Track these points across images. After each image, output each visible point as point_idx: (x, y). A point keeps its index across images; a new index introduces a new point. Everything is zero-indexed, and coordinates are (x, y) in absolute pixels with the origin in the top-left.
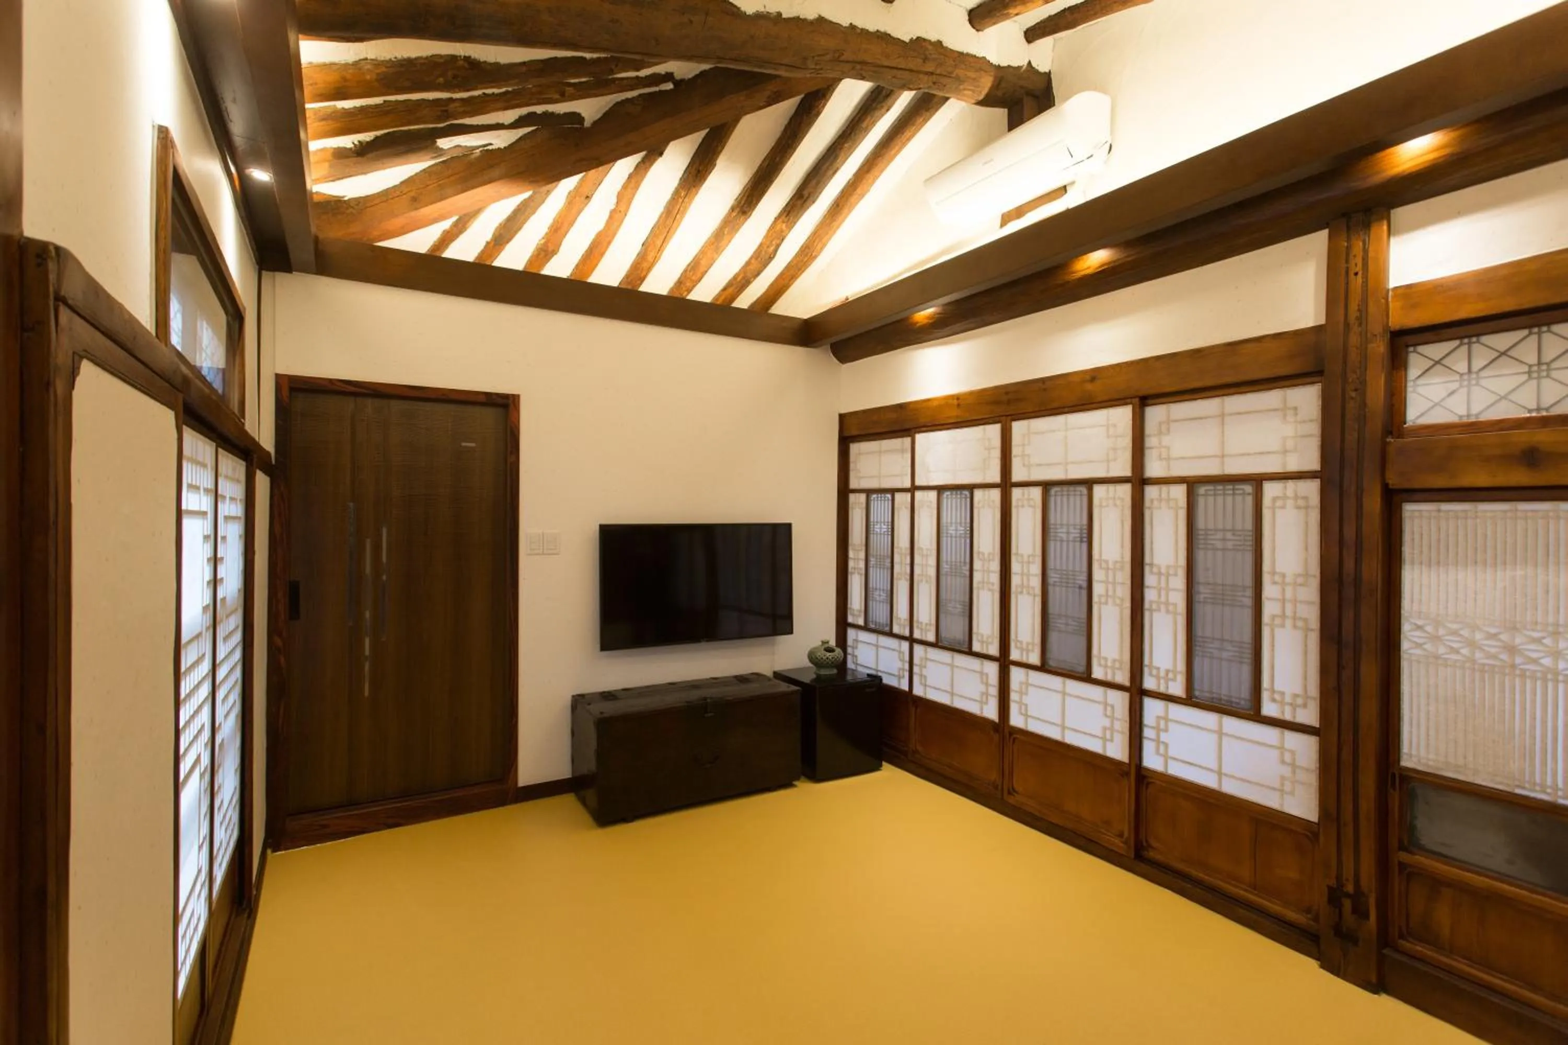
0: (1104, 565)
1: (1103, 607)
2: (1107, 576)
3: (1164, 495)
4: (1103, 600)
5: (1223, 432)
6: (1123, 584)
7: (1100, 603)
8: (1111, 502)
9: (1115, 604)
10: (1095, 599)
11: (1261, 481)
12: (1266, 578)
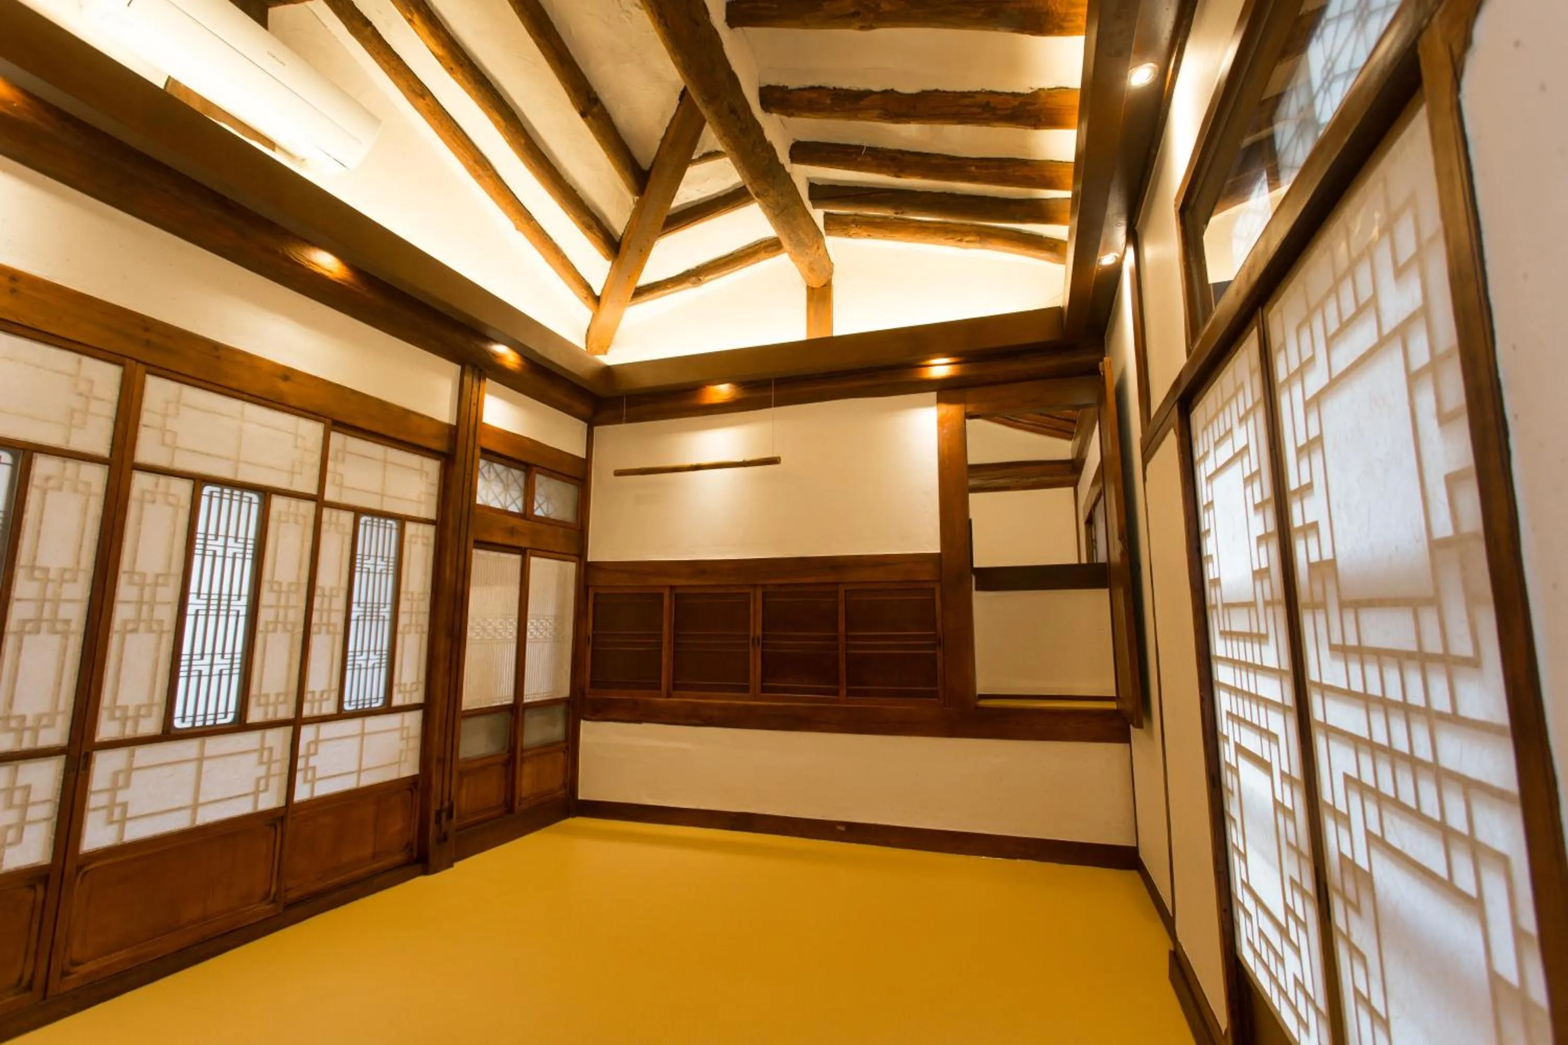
0: (276, 587)
1: (270, 636)
2: (279, 600)
3: (334, 519)
4: (271, 627)
5: (384, 476)
6: (295, 607)
7: (267, 631)
8: (292, 519)
9: (285, 630)
10: (261, 626)
11: (405, 521)
12: (402, 596)
